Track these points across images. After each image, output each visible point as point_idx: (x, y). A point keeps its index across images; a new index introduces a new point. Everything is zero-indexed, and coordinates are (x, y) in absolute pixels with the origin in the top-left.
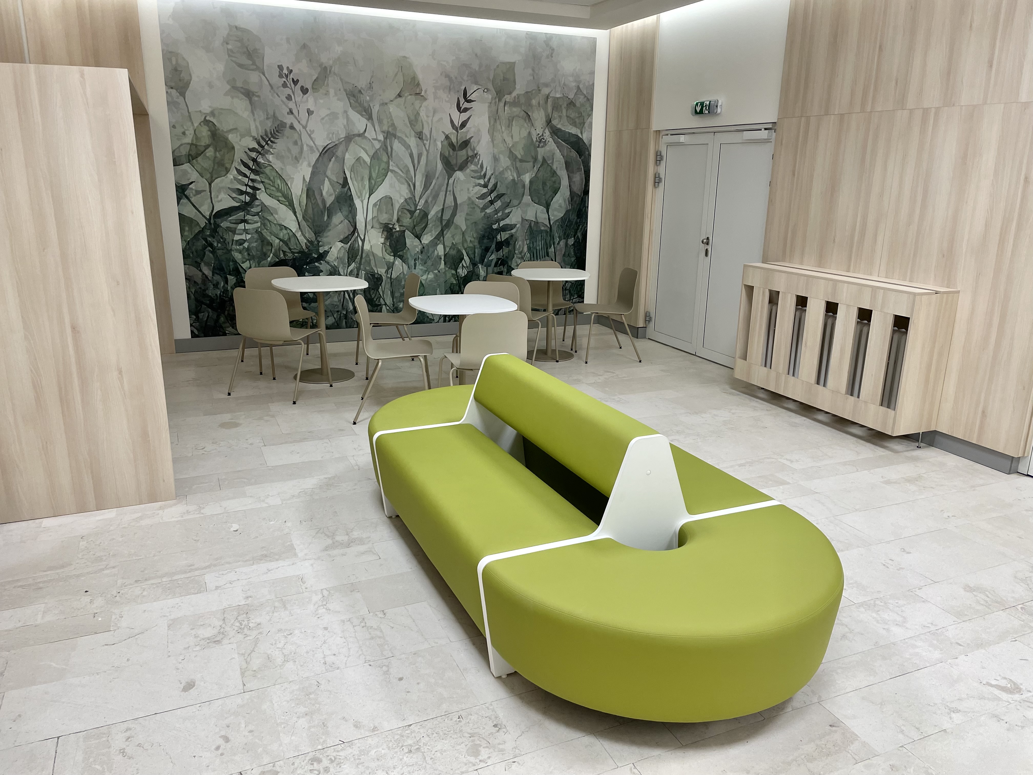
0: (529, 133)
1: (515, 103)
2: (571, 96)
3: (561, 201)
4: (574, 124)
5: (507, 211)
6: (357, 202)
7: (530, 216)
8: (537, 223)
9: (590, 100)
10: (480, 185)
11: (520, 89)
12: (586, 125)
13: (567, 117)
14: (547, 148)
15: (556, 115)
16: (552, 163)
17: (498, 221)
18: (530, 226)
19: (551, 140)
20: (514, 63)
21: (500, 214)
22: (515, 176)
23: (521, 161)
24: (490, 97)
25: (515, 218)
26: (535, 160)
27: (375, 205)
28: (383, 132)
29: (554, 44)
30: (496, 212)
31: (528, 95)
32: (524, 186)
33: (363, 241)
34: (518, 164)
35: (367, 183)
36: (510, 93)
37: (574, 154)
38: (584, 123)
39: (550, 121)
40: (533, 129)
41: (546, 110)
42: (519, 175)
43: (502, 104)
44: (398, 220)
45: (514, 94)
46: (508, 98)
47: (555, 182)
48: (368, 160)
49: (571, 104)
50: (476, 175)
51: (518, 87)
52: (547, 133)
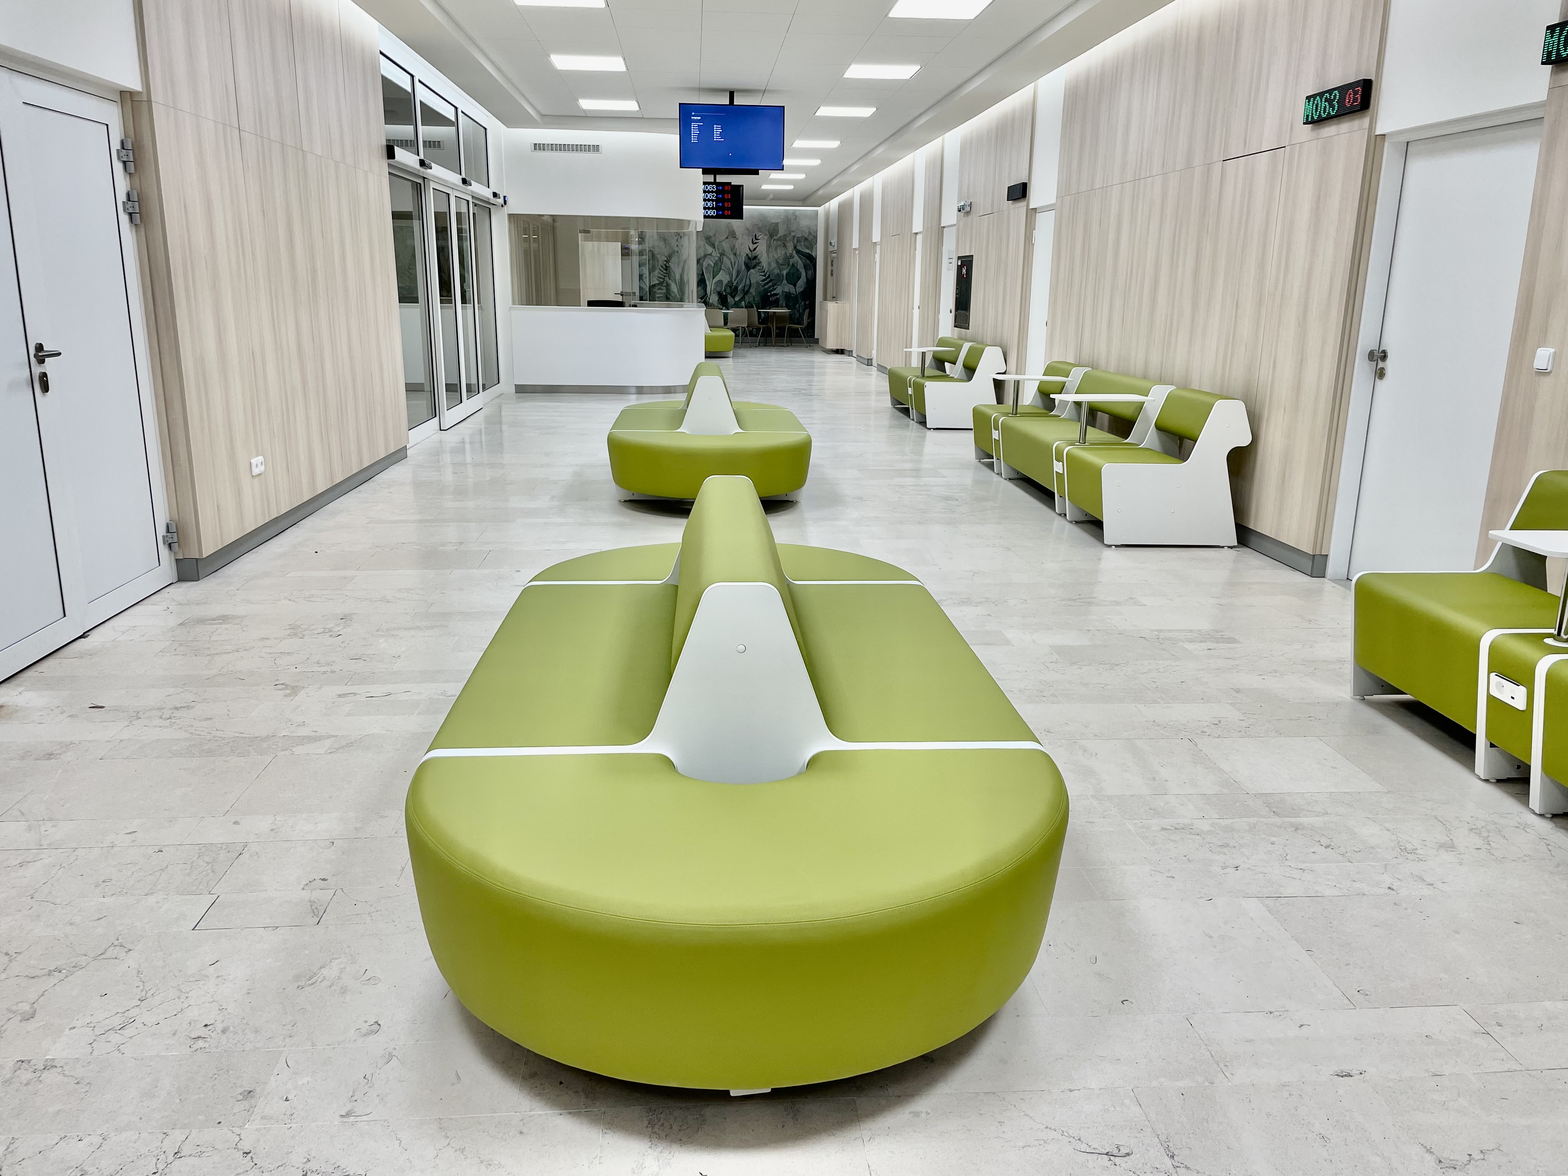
0: (786, 252)
1: (778, 240)
2: (806, 236)
3: (802, 283)
4: (808, 248)
5: (775, 287)
6: (707, 282)
7: (786, 290)
8: (790, 293)
9: (816, 237)
10: (762, 275)
11: (781, 233)
12: (814, 249)
13: (804, 245)
14: (795, 259)
15: (798, 244)
16: (797, 266)
17: (771, 291)
18: (786, 294)
19: (796, 255)
20: (778, 223)
21: (771, 288)
22: (779, 272)
23: (782, 265)
24: (767, 237)
25: (779, 290)
26: (789, 264)
27: (715, 284)
28: (719, 253)
29: (797, 213)
30: (770, 287)
31: (785, 236)
32: (783, 276)
33: (709, 299)
34: (780, 266)
35: (712, 274)
36: (776, 236)
37: (808, 262)
38: (813, 248)
39: (796, 247)
40: (787, 252)
41: (793, 242)
42: (781, 271)
43: (772, 241)
44: (725, 290)
45: (778, 236)
46: (775, 237)
47: (798, 275)
48: (713, 265)
49: (806, 239)
50: (760, 271)
51: (780, 233)
52: (794, 252)
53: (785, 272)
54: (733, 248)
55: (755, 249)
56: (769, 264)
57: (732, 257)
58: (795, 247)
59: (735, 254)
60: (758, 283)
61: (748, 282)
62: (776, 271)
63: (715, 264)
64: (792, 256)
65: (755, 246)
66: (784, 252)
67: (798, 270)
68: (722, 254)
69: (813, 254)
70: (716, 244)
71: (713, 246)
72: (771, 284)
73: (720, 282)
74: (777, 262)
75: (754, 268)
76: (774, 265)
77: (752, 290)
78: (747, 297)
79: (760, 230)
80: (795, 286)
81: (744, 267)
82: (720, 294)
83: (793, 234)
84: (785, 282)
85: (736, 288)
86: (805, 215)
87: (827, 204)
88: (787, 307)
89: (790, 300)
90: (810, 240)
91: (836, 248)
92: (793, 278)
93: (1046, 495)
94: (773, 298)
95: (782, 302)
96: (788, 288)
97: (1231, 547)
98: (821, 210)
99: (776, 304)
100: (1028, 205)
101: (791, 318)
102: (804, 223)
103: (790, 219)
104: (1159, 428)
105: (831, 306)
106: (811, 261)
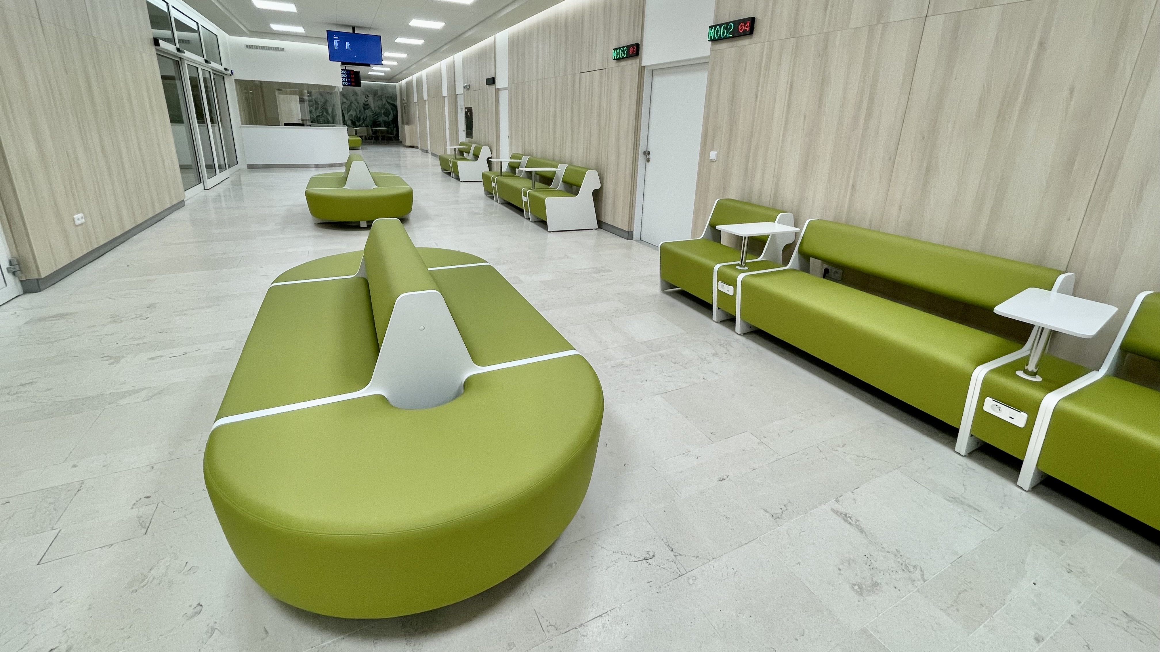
1: (378, 97)
2: (391, 96)
3: (391, 117)
4: (393, 101)
6: (346, 115)
7: (384, 119)
8: (386, 121)
9: (396, 97)
10: (372, 113)
11: (379, 94)
12: (396, 101)
13: (391, 100)
14: (387, 106)
15: (388, 99)
16: (388, 109)
17: (377, 120)
18: (384, 121)
20: (377, 89)
23: (381, 108)
24: (373, 96)
25: (380, 119)
26: (384, 108)
27: (349, 116)
29: (386, 86)
30: (376, 118)
31: (382, 96)
33: (348, 123)
35: (348, 111)
36: (377, 95)
37: (393, 107)
40: (383, 102)
41: (386, 98)
42: (381, 111)
43: (376, 97)
44: (355, 119)
47: (389, 113)
50: (371, 110)
52: (387, 103)
53: (383, 112)
54: (356, 100)
55: (367, 101)
56: (375, 108)
57: (356, 104)
58: (387, 101)
59: (358, 103)
60: (370, 116)
61: (365, 115)
62: (379, 111)
63: (349, 107)
64: (385, 104)
65: (367, 99)
66: (381, 103)
67: (389, 111)
68: (351, 103)
69: (396, 104)
70: (348, 98)
71: (347, 99)
72: (376, 116)
73: (351, 115)
74: (379, 107)
75: (367, 109)
76: (377, 108)
77: (368, 119)
78: (365, 122)
79: (369, 92)
80: (388, 117)
81: (362, 109)
82: (352, 120)
83: (385, 95)
84: (383, 116)
85: (360, 118)
86: (390, 86)
87: (400, 82)
88: (385, 127)
89: (386, 124)
90: (393, 97)
91: (406, 102)
92: (387, 114)
93: (519, 210)
94: (379, 123)
95: (383, 125)
96: (386, 119)
97: (595, 229)
98: (397, 84)
99: (380, 125)
100: (496, 87)
101: (388, 132)
102: (390, 90)
103: (383, 88)
104: (564, 182)
105: (407, 127)
106: (395, 107)
